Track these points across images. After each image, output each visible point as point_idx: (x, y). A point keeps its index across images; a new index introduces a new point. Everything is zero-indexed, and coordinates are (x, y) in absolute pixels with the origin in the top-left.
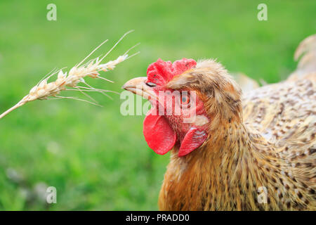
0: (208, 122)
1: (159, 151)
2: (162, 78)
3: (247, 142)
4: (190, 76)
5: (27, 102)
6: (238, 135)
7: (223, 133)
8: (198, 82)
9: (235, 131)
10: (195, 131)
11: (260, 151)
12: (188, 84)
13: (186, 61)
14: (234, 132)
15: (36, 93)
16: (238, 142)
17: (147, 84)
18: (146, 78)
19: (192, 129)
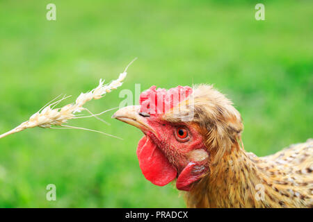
0: (207, 156)
1: (157, 182)
3: (251, 167)
5: (25, 128)
6: (240, 164)
7: (224, 166)
8: (197, 116)
9: (237, 161)
10: (194, 166)
11: (265, 169)
14: (235, 162)
15: (36, 119)
16: (242, 170)
17: (140, 114)
19: (190, 164)
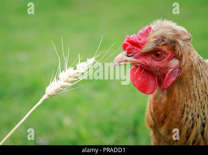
2: (136, 48)
4: (156, 39)
8: (163, 41)
10: (173, 70)
12: (158, 45)
13: (145, 30)
17: (128, 56)
18: (125, 52)
